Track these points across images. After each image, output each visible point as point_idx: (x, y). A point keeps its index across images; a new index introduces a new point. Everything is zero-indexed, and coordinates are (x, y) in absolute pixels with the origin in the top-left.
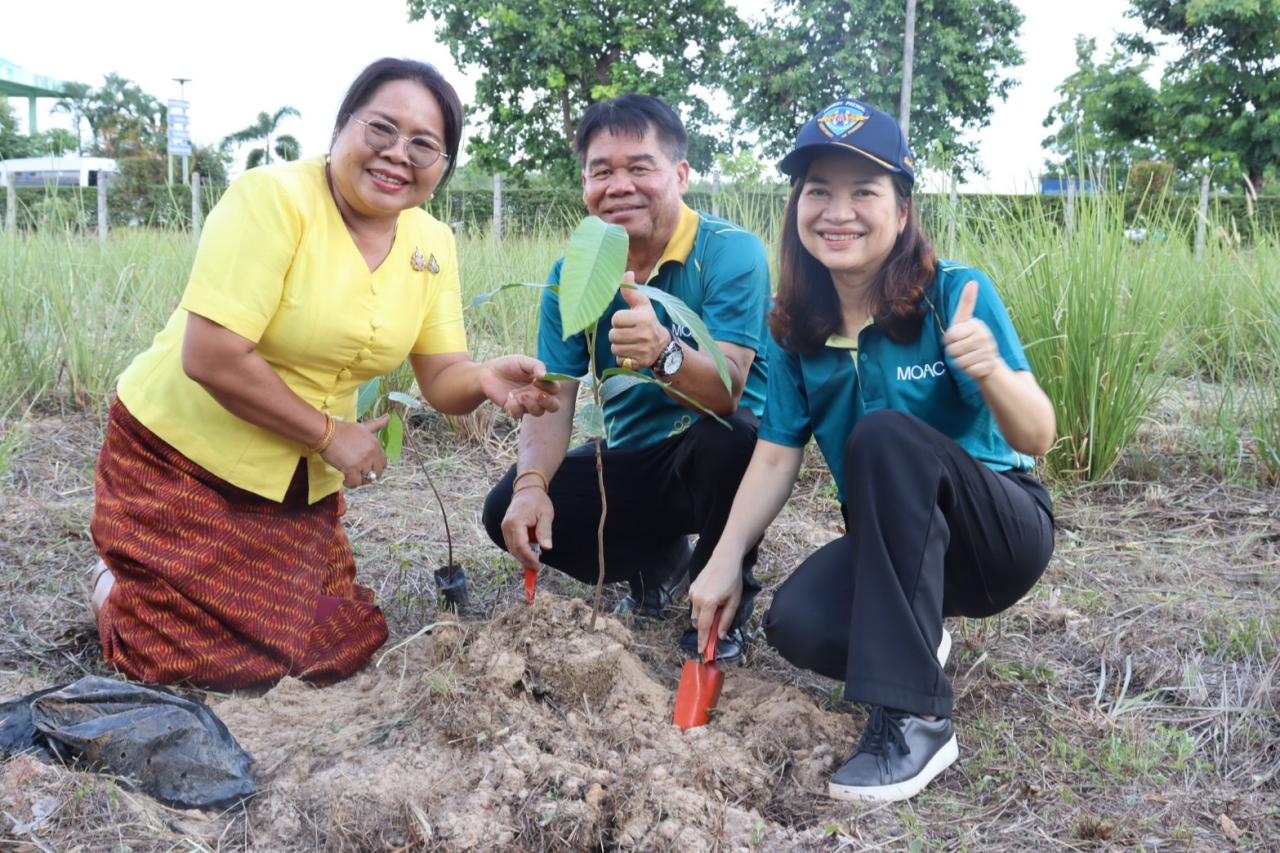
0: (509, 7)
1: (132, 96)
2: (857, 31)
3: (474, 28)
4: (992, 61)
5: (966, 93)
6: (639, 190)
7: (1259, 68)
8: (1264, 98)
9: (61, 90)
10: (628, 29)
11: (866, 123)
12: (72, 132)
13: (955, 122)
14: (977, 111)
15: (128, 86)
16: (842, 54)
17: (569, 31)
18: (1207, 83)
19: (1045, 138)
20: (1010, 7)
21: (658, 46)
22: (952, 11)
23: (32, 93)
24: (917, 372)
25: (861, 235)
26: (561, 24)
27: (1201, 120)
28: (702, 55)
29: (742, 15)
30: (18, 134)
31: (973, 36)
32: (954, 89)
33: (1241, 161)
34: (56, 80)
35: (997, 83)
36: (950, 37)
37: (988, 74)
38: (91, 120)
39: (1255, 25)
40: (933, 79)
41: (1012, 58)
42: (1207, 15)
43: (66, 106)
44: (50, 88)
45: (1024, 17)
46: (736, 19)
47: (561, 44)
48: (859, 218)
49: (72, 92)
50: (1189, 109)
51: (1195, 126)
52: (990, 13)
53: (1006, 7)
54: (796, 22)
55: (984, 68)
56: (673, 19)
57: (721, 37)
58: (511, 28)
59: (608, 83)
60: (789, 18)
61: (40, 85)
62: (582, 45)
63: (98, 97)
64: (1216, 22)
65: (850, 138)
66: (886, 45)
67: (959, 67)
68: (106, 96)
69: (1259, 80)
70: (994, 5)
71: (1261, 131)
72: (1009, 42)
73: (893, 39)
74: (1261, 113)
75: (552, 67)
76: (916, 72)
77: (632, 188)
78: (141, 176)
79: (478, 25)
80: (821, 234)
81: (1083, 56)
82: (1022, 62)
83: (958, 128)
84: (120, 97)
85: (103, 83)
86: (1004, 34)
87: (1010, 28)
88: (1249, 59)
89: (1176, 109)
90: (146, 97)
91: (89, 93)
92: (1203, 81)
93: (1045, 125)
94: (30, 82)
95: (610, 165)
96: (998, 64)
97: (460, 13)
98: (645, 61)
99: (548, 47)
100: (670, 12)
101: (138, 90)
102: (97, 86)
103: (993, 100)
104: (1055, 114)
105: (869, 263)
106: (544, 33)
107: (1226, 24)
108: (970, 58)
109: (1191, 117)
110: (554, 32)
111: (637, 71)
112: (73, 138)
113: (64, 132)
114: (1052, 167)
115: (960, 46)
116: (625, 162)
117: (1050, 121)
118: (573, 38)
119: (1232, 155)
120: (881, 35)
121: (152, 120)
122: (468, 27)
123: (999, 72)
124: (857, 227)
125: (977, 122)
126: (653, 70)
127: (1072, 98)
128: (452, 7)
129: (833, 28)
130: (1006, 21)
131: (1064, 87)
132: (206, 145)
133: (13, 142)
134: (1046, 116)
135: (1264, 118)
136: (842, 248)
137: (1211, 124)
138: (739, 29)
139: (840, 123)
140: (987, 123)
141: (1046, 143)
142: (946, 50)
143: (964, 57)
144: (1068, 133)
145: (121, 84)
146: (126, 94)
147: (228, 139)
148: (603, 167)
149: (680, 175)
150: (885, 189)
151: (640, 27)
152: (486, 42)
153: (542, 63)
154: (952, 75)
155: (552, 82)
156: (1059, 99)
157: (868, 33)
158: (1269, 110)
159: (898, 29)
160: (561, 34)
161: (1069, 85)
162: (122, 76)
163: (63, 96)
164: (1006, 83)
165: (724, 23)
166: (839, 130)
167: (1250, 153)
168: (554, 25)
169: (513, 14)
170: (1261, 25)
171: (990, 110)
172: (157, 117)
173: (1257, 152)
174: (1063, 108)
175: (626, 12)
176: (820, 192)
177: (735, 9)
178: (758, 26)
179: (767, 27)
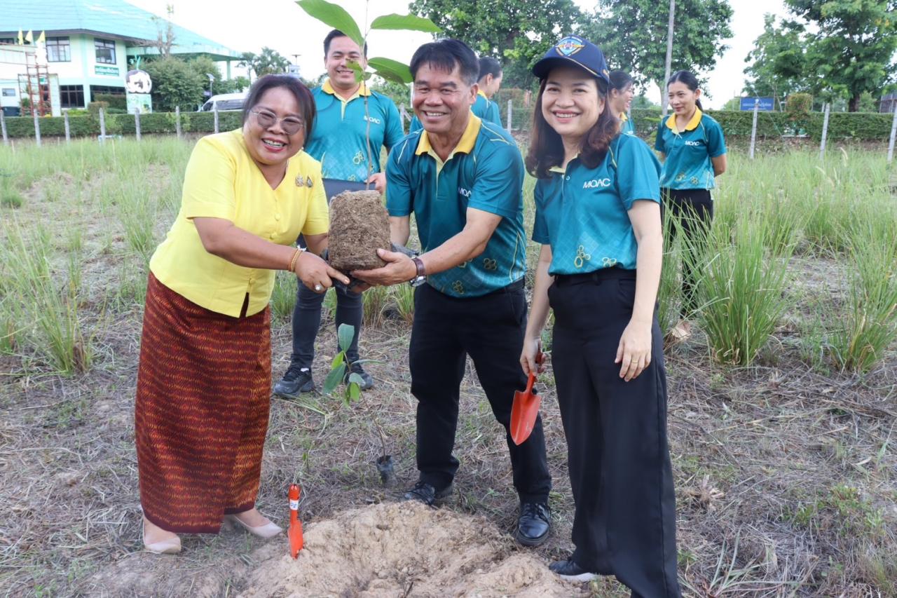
0: (461, 10)
1: (275, 58)
2: (644, 20)
3: (443, 20)
4: (716, 36)
5: (702, 53)
6: (445, 103)
7: (860, 39)
8: (862, 55)
9: (242, 57)
10: (523, 19)
12: (247, 77)
13: (696, 67)
14: (707, 61)
15: (274, 53)
16: (636, 33)
17: (492, 21)
18: (831, 47)
19: (745, 68)
20: (726, 6)
21: (539, 28)
22: (694, 9)
23: (228, 59)
25: (578, 114)
26: (488, 18)
27: (828, 68)
28: (562, 31)
29: (582, 11)
30: (222, 80)
31: (706, 22)
32: (695, 51)
33: (849, 90)
34: (239, 52)
35: (718, 47)
36: (693, 24)
37: (714, 42)
38: (256, 70)
39: (858, 17)
40: (684, 45)
41: (727, 34)
42: (833, 12)
43: (244, 64)
44: (236, 56)
45: (733, 11)
46: (579, 13)
47: (488, 28)
48: (576, 105)
49: (247, 57)
50: (821, 62)
51: (824, 71)
52: (715, 8)
53: (724, 7)
54: (611, 15)
55: (711, 40)
56: (547, 13)
57: (572, 22)
58: (463, 20)
59: (512, 48)
60: (608, 13)
61: (232, 55)
62: (499, 28)
63: (259, 59)
64: (837, 15)
65: (573, 56)
66: (660, 28)
67: (698, 39)
68: (263, 58)
69: (861, 47)
70: (717, 5)
71: (859, 74)
72: (725, 25)
73: (663, 25)
74: (860, 64)
75: (483, 40)
76: (674, 42)
77: (440, 102)
79: (445, 18)
80: (555, 113)
81: (768, 24)
82: (732, 36)
83: (697, 71)
84: (269, 59)
85: (261, 52)
86: (722, 21)
87: (726, 17)
88: (855, 34)
89: (814, 62)
90: (281, 58)
91: (255, 57)
92: (829, 46)
93: (746, 61)
94: (226, 54)
95: (429, 86)
96: (718, 37)
97: (436, 13)
98: (532, 35)
99: (481, 30)
100: (545, 10)
101: (278, 55)
102: (258, 53)
103: (715, 57)
104: (751, 55)
106: (479, 23)
107: (843, 16)
108: (704, 34)
109: (823, 66)
110: (484, 22)
111: (528, 41)
112: (247, 81)
113: (243, 78)
114: (748, 84)
115: (698, 28)
116: (438, 85)
117: (748, 59)
118: (494, 25)
119: (844, 86)
120: (656, 23)
121: (284, 70)
122: (440, 20)
123: (719, 41)
124: (574, 109)
125: (707, 68)
126: (537, 39)
127: (761, 47)
128: (432, 10)
129: (631, 20)
130: (723, 13)
131: (758, 41)
132: (311, 80)
133: (219, 85)
134: (746, 56)
135: (861, 67)
136: (566, 122)
137: (833, 70)
138: (581, 18)
139: (568, 48)
140: (712, 69)
141: (746, 71)
142: (691, 31)
143: (701, 34)
144: (758, 66)
145: (269, 52)
146: (272, 57)
147: (322, 76)
148: (424, 86)
149: (472, 92)
150: (592, 88)
151: (529, 18)
152: (449, 27)
153: (477, 38)
154: (693, 44)
155: (483, 48)
156: (754, 47)
157: (650, 22)
158: (864, 62)
159: (666, 20)
160: (488, 23)
161: (760, 41)
162: (270, 48)
163: (242, 59)
164: (723, 48)
165: (573, 15)
166: (567, 53)
167: (854, 84)
168: (484, 18)
169: (463, 13)
170: (861, 17)
171: (714, 62)
173: (857, 86)
174: (756, 52)
175: (521, 10)
176: (554, 89)
177: (579, 8)
178: (591, 17)
179: (596, 17)
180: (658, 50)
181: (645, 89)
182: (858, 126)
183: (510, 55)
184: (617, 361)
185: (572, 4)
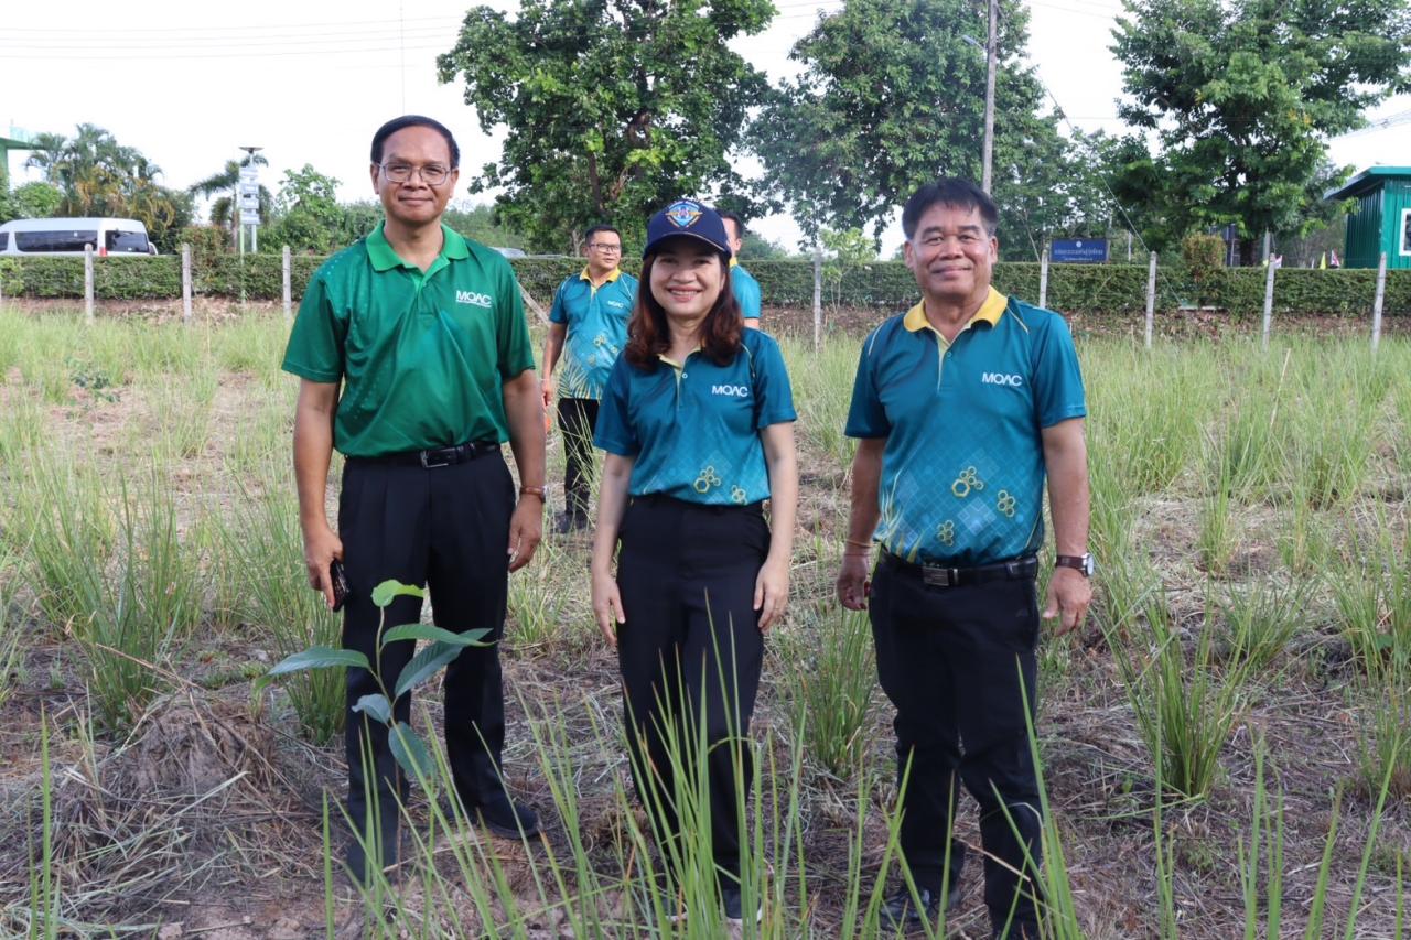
1: (109, 149)
9: (36, 142)
11: (701, 216)
15: (103, 137)
17: (608, 95)
23: (3, 145)
24: (727, 390)
25: (698, 291)
26: (599, 90)
34: (29, 134)
38: (66, 172)
43: (40, 158)
44: (25, 140)
48: (699, 279)
61: (16, 137)
62: (620, 109)
63: (74, 149)
68: (81, 148)
75: (591, 131)
78: (211, 247)
80: (670, 290)
84: (95, 149)
85: (77, 135)
90: (124, 150)
91: (63, 145)
101: (115, 142)
102: (71, 136)
105: (704, 310)
118: (612, 103)
121: (130, 173)
124: (696, 285)
136: (686, 301)
139: (683, 217)
145: (95, 135)
146: (100, 146)
150: (715, 262)
155: (591, 145)
160: (600, 99)
162: (97, 127)
163: (36, 148)
165: (753, 88)
166: (683, 222)
172: (136, 169)
176: (670, 261)
177: (763, 75)
178: (791, 90)
179: (799, 92)
180: (925, 154)
181: (884, 224)
182: (1305, 291)
183: (642, 159)
184: (757, 607)
185: (751, 68)
